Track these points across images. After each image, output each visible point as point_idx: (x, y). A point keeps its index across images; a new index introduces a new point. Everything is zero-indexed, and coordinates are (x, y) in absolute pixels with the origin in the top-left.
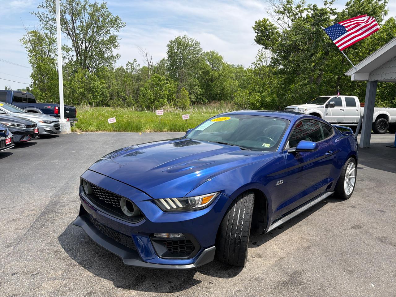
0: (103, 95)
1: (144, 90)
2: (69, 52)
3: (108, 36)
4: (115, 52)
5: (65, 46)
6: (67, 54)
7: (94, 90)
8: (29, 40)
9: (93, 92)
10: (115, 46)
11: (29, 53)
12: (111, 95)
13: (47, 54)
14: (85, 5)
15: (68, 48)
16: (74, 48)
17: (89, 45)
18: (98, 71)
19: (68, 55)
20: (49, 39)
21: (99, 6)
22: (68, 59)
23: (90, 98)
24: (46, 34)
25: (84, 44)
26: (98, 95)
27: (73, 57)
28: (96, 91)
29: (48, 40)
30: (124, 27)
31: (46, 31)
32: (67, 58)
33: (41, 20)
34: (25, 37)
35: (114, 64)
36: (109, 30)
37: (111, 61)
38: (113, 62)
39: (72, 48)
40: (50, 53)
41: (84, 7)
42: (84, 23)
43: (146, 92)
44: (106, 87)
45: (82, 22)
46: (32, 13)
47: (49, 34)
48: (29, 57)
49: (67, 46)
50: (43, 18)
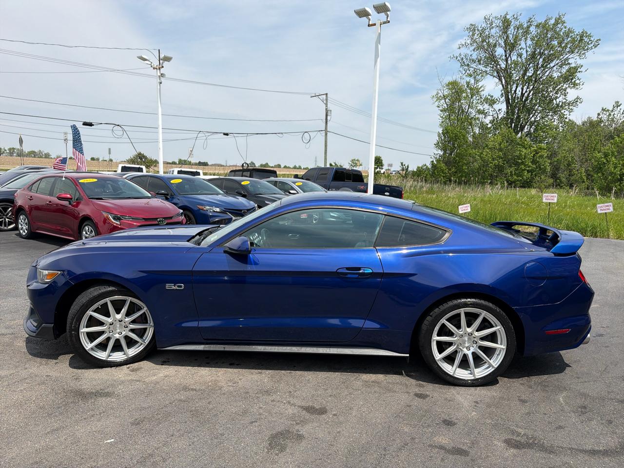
0: (540, 169)
1: (602, 158)
2: (494, 104)
3: (565, 69)
4: (572, 94)
5: (489, 97)
6: (491, 109)
7: (520, 161)
8: (444, 95)
9: (517, 164)
10: (575, 85)
11: (441, 113)
12: (556, 169)
13: (466, 110)
14: (528, 27)
15: (493, 98)
16: (504, 98)
17: (528, 90)
18: (536, 130)
19: (493, 110)
20: (471, 89)
21: (552, 22)
22: (493, 116)
23: (511, 175)
24: (468, 83)
25: (519, 89)
26: (525, 170)
27: (500, 111)
28: (523, 162)
29: (469, 91)
30: (595, 47)
31: (468, 79)
32: (491, 114)
33: (463, 64)
34: (439, 91)
35: (568, 116)
36: (567, 59)
37: (563, 111)
38: (567, 113)
39: (500, 97)
40: (470, 110)
41: (527, 32)
42: (524, 56)
43: (605, 161)
44: (546, 155)
45: (520, 55)
46: (452, 56)
47: (472, 81)
48: (441, 118)
49: (492, 96)
50: (465, 61)
